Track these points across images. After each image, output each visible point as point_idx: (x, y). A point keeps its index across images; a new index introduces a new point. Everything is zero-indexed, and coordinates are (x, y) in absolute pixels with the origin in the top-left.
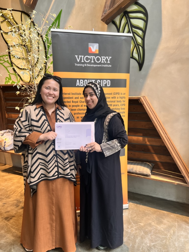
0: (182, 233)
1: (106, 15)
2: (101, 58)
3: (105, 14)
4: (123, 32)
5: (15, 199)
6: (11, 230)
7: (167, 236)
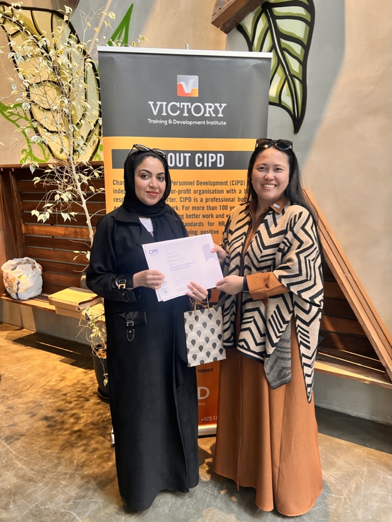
0: (376, 490)
1: (224, 10)
2: (205, 107)
3: (220, 9)
4: (261, 51)
5: (31, 400)
6: (14, 463)
7: (341, 496)
